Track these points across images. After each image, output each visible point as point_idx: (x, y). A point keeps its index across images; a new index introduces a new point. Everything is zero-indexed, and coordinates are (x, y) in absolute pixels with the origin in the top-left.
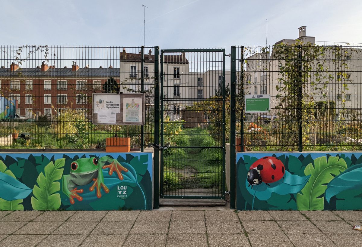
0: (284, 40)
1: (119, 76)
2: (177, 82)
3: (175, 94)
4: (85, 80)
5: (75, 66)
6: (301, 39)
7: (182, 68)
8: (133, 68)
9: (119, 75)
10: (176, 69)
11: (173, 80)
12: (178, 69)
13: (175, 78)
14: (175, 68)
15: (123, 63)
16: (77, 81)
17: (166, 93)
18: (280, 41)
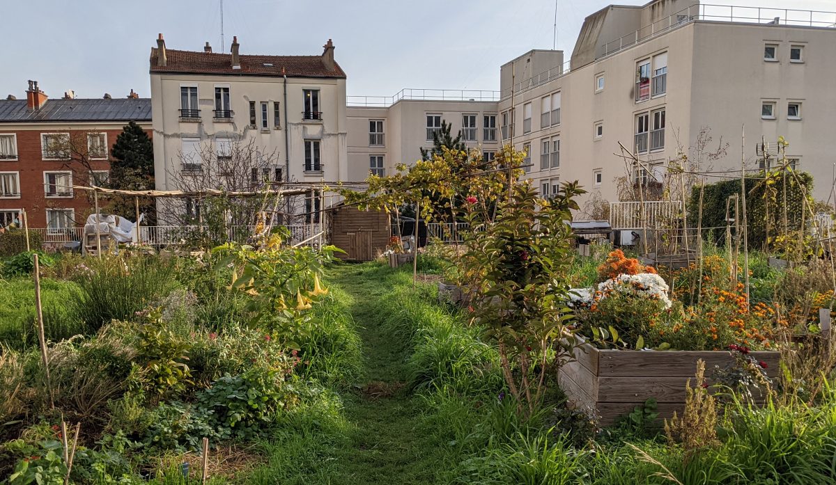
0: (612, 6)
1: (150, 120)
2: (313, 131)
3: (308, 167)
4: (65, 132)
5: (34, 93)
6: (661, 4)
7: (325, 89)
8: (189, 92)
9: (148, 118)
10: (310, 95)
11: (301, 127)
12: (315, 92)
13: (308, 121)
14: (306, 91)
15: (158, 77)
16: (42, 134)
17: (284, 163)
18: (600, 12)
